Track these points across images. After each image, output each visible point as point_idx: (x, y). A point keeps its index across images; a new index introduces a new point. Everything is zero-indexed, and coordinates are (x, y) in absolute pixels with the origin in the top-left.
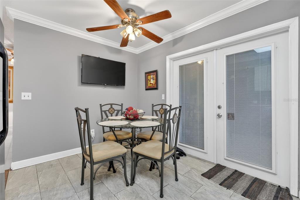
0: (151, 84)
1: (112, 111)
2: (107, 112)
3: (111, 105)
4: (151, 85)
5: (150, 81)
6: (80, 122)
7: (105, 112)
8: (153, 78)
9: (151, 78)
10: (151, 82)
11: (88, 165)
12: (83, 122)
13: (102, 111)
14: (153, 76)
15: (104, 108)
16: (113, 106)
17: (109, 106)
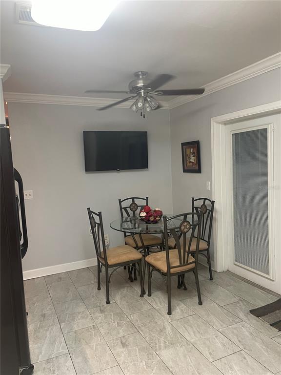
0: (190, 162)
1: (134, 207)
2: (128, 209)
3: (133, 199)
4: (191, 164)
5: (189, 158)
6: (94, 225)
7: (125, 209)
8: (193, 153)
9: (191, 152)
10: (191, 160)
11: (103, 269)
12: (97, 225)
13: (121, 208)
14: (193, 151)
15: (124, 205)
16: (136, 201)
17: (130, 201)
